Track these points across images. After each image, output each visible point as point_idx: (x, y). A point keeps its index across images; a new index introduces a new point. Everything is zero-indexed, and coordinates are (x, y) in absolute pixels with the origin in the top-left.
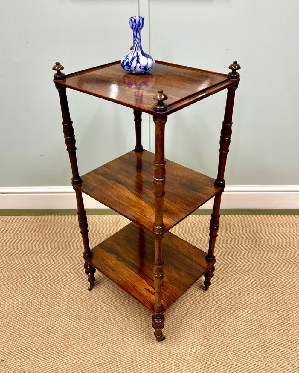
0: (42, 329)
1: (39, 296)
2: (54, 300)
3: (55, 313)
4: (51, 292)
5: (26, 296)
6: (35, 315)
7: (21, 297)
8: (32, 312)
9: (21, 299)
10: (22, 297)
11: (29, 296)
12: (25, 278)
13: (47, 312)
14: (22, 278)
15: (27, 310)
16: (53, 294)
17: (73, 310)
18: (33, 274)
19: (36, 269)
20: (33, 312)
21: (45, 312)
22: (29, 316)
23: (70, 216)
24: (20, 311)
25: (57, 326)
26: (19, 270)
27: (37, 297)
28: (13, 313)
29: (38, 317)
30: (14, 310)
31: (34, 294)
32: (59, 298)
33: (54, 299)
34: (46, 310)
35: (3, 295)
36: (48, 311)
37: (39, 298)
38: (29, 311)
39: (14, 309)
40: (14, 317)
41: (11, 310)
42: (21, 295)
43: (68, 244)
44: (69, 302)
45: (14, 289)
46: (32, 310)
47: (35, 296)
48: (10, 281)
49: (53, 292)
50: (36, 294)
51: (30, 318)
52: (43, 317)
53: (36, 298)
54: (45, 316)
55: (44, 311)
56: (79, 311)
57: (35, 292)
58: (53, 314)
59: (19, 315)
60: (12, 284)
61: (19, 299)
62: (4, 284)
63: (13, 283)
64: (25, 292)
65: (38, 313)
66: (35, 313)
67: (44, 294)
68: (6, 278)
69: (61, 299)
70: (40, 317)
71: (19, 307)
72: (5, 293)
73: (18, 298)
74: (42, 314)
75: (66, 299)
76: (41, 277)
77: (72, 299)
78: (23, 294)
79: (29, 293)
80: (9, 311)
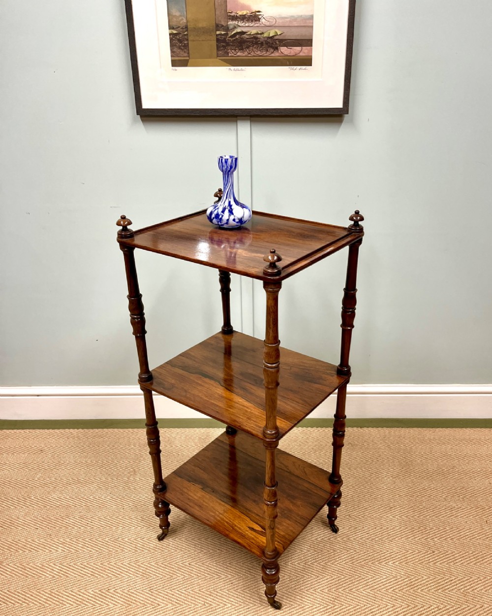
0: (92, 593)
1: (89, 545)
2: (111, 551)
3: (112, 570)
4: (107, 540)
5: (69, 545)
6: (82, 572)
7: (61, 547)
8: (77, 568)
9: (62, 550)
10: (63, 546)
11: (73, 545)
12: (68, 519)
13: (100, 568)
14: (63, 519)
15: (70, 566)
16: (110, 541)
17: (138, 564)
18: (80, 513)
19: (85, 506)
20: (79, 568)
21: (97, 568)
22: (73, 575)
23: (135, 430)
24: (59, 567)
25: (115, 588)
26: (58, 507)
27: (85, 546)
28: (49, 570)
29: (87, 576)
30: (50, 566)
31: (82, 542)
32: (118, 547)
33: (110, 548)
34: (98, 566)
35: (36, 545)
36: (102, 566)
37: (88, 547)
38: (74, 567)
39: (50, 564)
40: (50, 575)
41: (47, 566)
42: (61, 544)
43: (132, 470)
44: (133, 554)
45: (51, 535)
46: (78, 566)
47: (82, 545)
48: (45, 524)
49: (109, 540)
50: (84, 542)
51: (75, 577)
52: (93, 576)
53: (84, 548)
54: (97, 574)
55: (95, 566)
56: (147, 566)
57: (83, 539)
58: (109, 570)
59: (58, 572)
60: (48, 528)
61: (58, 550)
62: (37, 529)
63: (50, 527)
64: (68, 540)
65: (87, 569)
66: (82, 569)
67: (96, 542)
68: (40, 519)
69: (121, 548)
70: (89, 575)
71: (58, 560)
72: (37, 541)
73: (58, 548)
74: (92, 570)
75: (129, 549)
76: (91, 518)
77: (137, 548)
78: (64, 543)
79: (73, 541)
80: (44, 567)
